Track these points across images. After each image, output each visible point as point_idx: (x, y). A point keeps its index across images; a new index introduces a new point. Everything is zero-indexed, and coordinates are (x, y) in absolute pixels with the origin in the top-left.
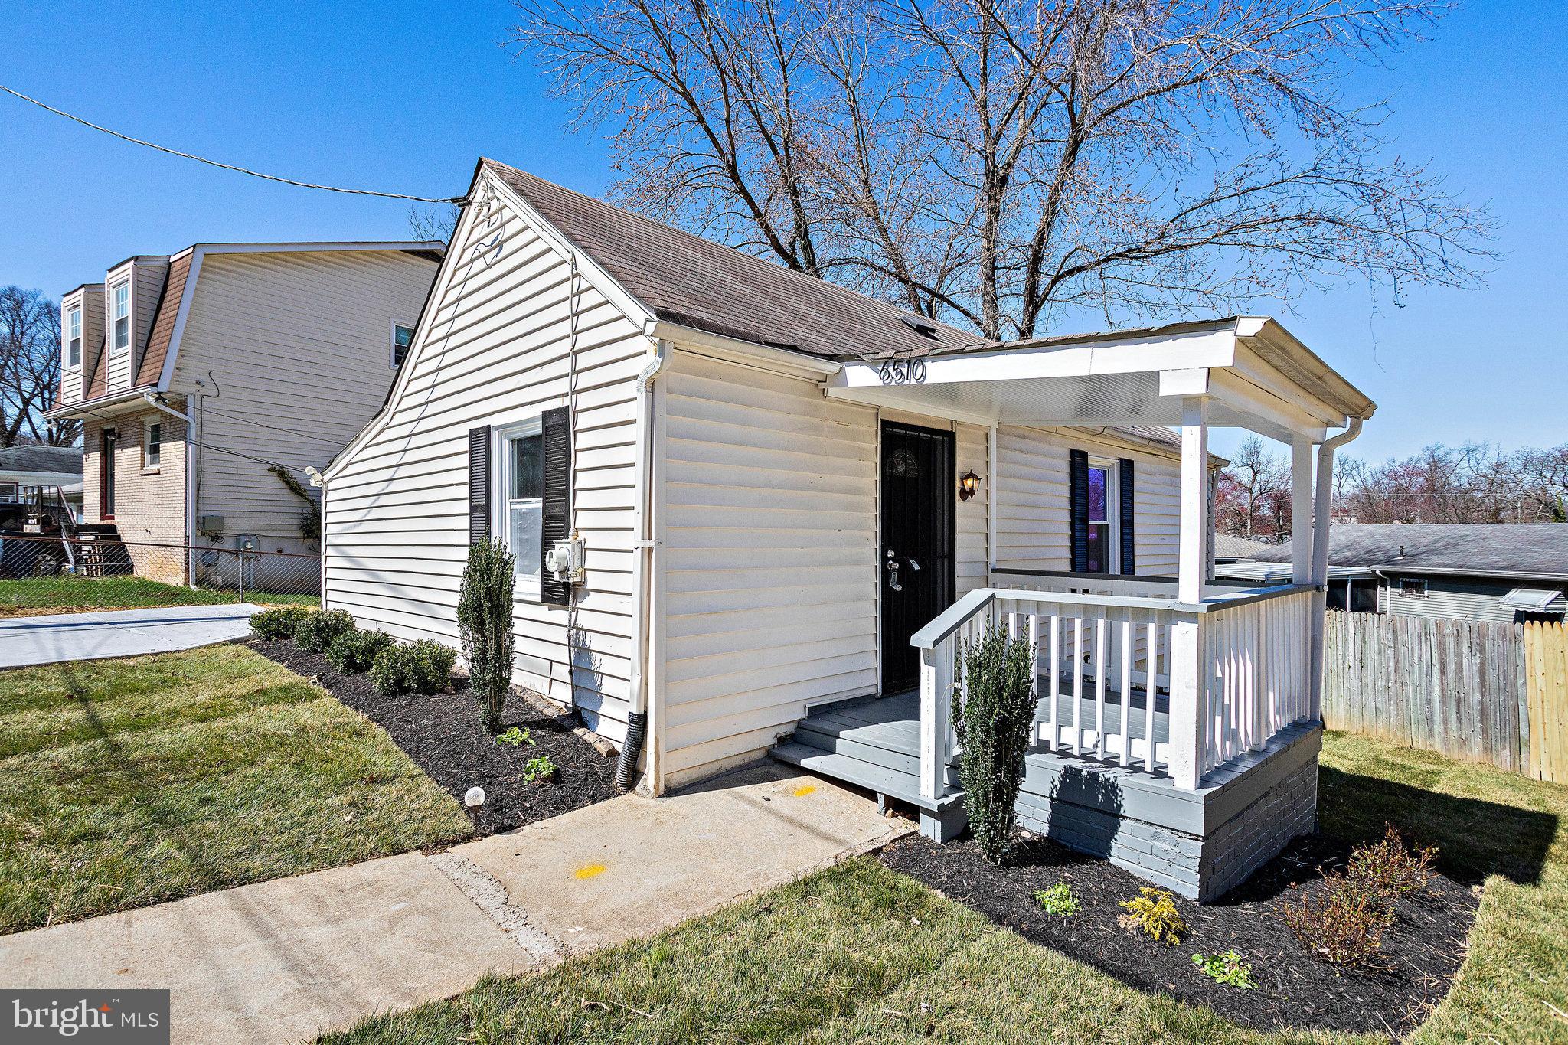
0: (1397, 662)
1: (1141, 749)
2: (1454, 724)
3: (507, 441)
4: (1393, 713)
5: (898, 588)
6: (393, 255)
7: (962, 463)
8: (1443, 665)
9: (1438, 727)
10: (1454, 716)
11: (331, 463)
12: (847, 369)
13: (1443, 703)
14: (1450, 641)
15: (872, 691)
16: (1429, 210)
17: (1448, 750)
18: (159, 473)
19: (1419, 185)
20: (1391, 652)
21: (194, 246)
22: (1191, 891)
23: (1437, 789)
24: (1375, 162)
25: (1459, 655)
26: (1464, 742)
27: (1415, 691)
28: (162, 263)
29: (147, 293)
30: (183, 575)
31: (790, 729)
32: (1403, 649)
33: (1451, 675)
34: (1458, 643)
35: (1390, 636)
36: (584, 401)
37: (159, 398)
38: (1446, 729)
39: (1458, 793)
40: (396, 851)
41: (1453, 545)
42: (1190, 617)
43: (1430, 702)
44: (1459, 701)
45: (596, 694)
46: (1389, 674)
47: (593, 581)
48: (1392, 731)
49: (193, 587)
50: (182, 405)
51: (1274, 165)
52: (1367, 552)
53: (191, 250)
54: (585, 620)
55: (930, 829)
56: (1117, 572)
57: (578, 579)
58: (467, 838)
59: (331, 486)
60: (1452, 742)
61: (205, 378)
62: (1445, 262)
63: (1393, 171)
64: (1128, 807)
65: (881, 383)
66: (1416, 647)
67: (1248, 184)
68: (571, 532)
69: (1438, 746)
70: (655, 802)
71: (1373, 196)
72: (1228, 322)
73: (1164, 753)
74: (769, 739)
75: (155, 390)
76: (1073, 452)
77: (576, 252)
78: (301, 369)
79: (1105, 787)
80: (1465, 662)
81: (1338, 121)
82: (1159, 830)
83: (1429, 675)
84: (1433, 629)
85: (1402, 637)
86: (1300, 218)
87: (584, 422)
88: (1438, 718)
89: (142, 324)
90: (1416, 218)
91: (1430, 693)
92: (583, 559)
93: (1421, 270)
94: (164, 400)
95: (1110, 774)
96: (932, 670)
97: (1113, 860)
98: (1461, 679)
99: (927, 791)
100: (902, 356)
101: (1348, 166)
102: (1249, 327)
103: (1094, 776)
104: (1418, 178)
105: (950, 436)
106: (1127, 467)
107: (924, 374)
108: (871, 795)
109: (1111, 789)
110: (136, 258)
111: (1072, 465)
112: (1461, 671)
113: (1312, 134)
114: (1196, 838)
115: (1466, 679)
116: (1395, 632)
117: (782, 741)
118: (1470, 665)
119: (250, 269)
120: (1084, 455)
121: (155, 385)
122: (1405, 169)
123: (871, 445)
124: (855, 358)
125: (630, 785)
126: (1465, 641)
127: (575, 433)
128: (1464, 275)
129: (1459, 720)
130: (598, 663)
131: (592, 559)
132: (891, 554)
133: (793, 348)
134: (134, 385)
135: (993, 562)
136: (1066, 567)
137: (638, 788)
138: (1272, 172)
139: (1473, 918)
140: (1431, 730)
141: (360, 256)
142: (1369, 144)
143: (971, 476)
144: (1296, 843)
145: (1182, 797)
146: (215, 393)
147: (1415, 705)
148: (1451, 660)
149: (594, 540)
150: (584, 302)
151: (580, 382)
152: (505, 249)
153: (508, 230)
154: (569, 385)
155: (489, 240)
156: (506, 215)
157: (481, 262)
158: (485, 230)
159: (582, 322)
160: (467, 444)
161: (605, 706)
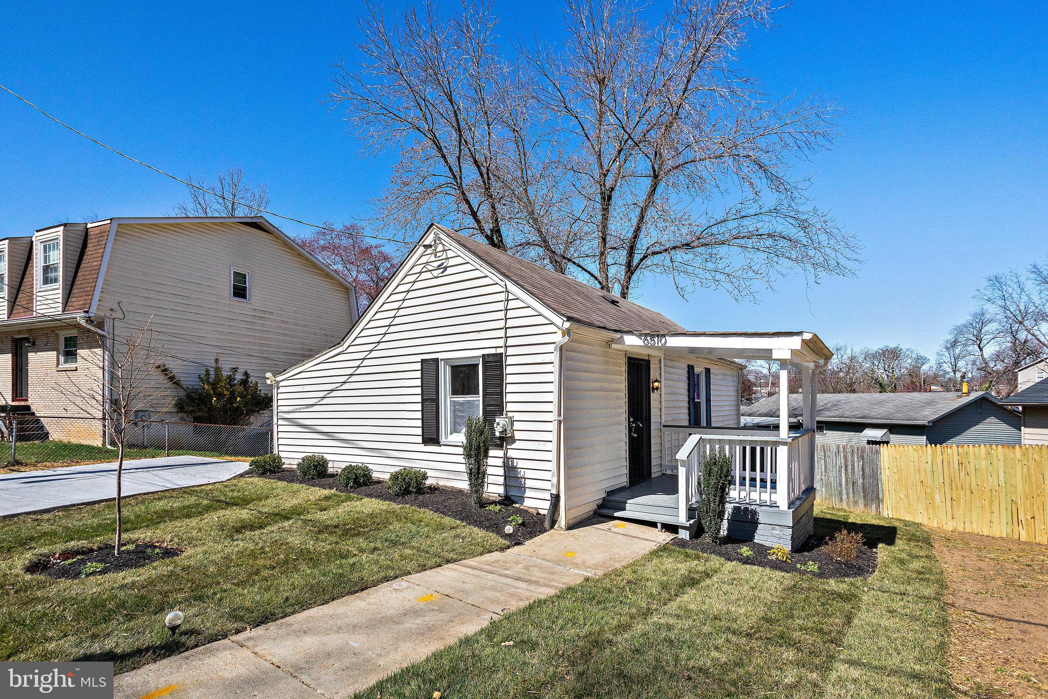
0: (826, 466)
1: (765, 497)
2: (851, 495)
3: (448, 366)
4: (824, 491)
5: (635, 435)
6: (235, 226)
7: (654, 375)
8: (846, 466)
9: (844, 497)
10: (851, 491)
11: (285, 370)
12: (624, 336)
13: (846, 485)
14: (849, 454)
15: (625, 484)
16: (829, 234)
17: (849, 507)
18: (77, 370)
19: (825, 222)
20: (823, 462)
21: (111, 220)
22: (788, 548)
23: (850, 521)
24: (805, 209)
25: (853, 461)
26: (856, 503)
27: (834, 479)
28: (82, 228)
29: (72, 248)
30: (102, 439)
31: (600, 502)
32: (828, 460)
33: (850, 471)
34: (852, 455)
35: (822, 453)
36: (510, 351)
37: (89, 320)
38: (848, 497)
39: (858, 521)
40: (490, 552)
41: (836, 405)
42: (785, 444)
43: (841, 485)
44: (853, 483)
45: (523, 488)
46: (822, 472)
47: (517, 435)
48: (824, 500)
49: (109, 447)
50: (101, 325)
51: (756, 206)
52: (794, 410)
53: (109, 221)
54: (511, 453)
55: (684, 535)
56: (705, 425)
57: (510, 435)
58: (509, 547)
59: (281, 384)
60: (851, 503)
61: (116, 307)
62: (838, 264)
63: (812, 214)
64: (761, 518)
65: (643, 344)
66: (834, 458)
67: (743, 214)
68: (504, 412)
69: (845, 506)
70: (566, 532)
71: (804, 226)
72: (799, 333)
73: (774, 497)
74: (594, 506)
75: (87, 315)
76: (689, 366)
77: (506, 280)
78: (176, 300)
79: (751, 512)
80: (856, 464)
81: (788, 187)
82: (775, 526)
83: (840, 471)
84: (841, 449)
85: (828, 454)
86: (768, 235)
87: (510, 360)
88: (844, 492)
89: (70, 265)
90: (823, 237)
91: (841, 480)
92: (512, 425)
93: (826, 266)
94: (92, 322)
95: (753, 507)
96: (684, 469)
97: (755, 541)
98: (854, 472)
99: (682, 518)
100: (655, 333)
101: (792, 209)
102: (807, 336)
103: (747, 508)
104: (824, 218)
105: (648, 363)
106: (708, 371)
107: (666, 343)
108: (653, 524)
109: (754, 513)
110: (65, 225)
111: (689, 372)
112: (854, 469)
113: (774, 191)
114: (789, 527)
115: (856, 473)
116: (825, 452)
117: (600, 506)
118: (858, 465)
119: (143, 234)
120: (692, 367)
121: (87, 312)
122: (818, 213)
123: (624, 368)
124: (629, 332)
125: (552, 527)
126: (856, 455)
127: (506, 366)
128: (847, 271)
129: (854, 492)
130: (522, 473)
131: (517, 426)
132: (631, 420)
133: (604, 328)
134: (63, 311)
135: (663, 423)
136: (687, 424)
137: (556, 527)
138: (754, 209)
139: (877, 557)
140: (841, 498)
141: (212, 226)
142: (803, 200)
143: (656, 381)
144: (810, 537)
145: (783, 513)
146: (121, 317)
147: (834, 487)
148: (849, 464)
149: (517, 416)
150: (511, 305)
151: (510, 342)
152: (449, 271)
153: (452, 262)
154: (501, 342)
155: (436, 264)
156: (450, 254)
157: (428, 275)
158: (433, 258)
159: (510, 314)
160: (418, 366)
161: (528, 493)
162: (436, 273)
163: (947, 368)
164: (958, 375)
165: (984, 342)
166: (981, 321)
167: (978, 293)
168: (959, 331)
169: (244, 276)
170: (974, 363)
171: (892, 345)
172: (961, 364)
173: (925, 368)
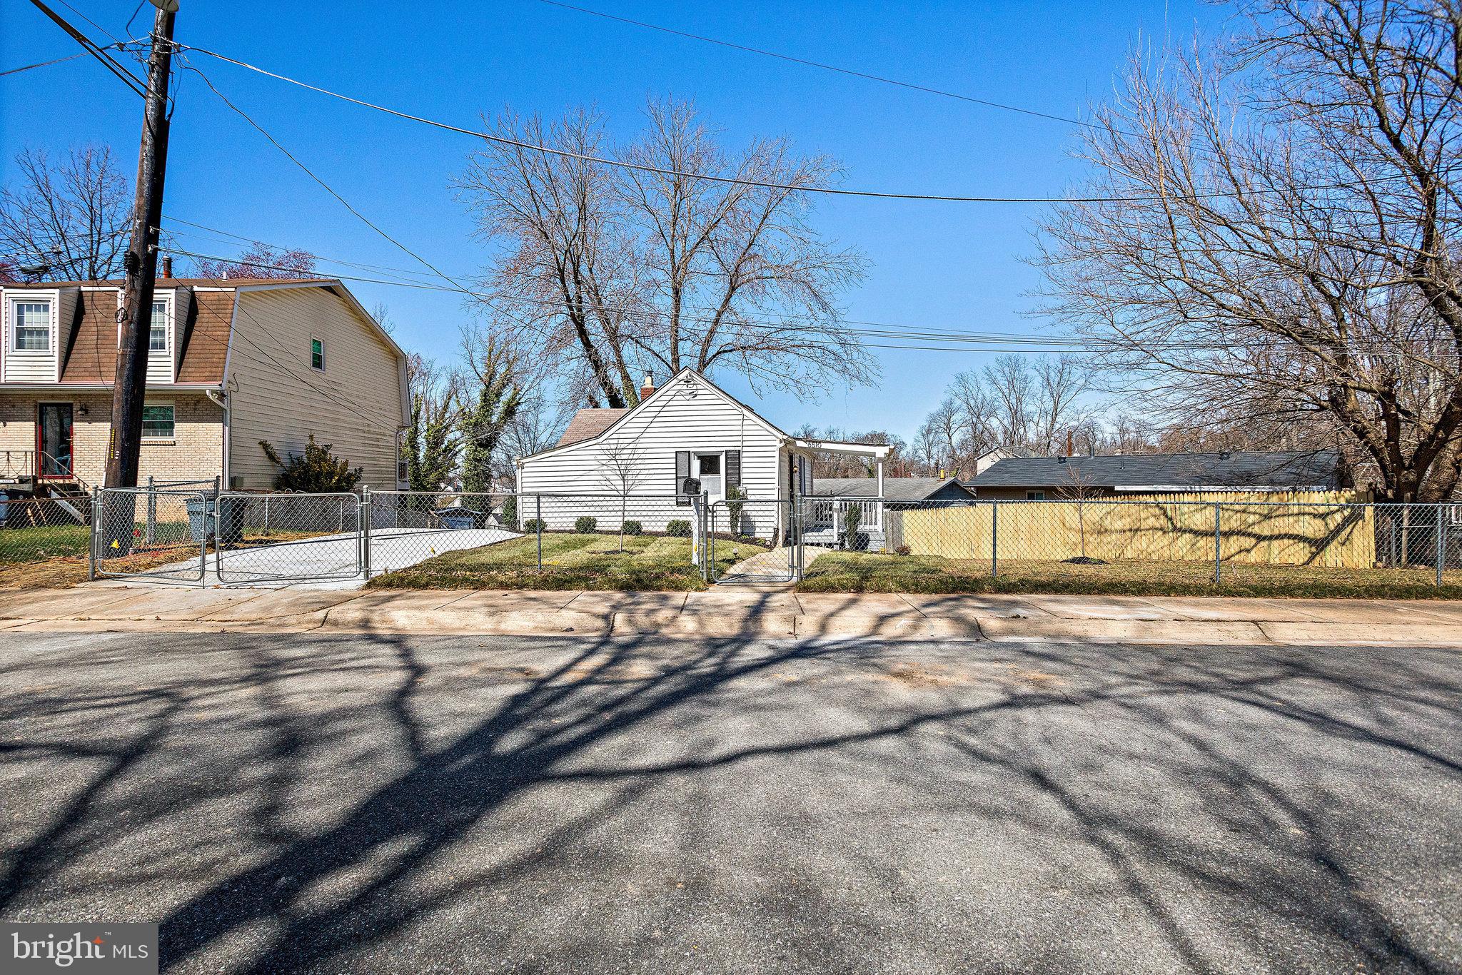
3: (698, 456)
6: (314, 289)
12: (796, 442)
18: (174, 445)
28: (187, 291)
29: (181, 313)
36: (745, 449)
37: (221, 393)
45: (754, 527)
47: (750, 498)
54: (745, 508)
55: (836, 548)
57: (746, 497)
61: (232, 379)
64: (871, 538)
65: (807, 446)
68: (741, 484)
70: (782, 549)
75: (220, 388)
77: (743, 408)
87: (744, 454)
92: (747, 492)
94: (218, 395)
95: (867, 532)
99: (835, 539)
103: (864, 533)
107: (821, 446)
108: (820, 545)
109: (867, 535)
121: (221, 385)
124: (800, 439)
125: (775, 546)
127: (743, 457)
130: (753, 519)
131: (749, 492)
134: (176, 381)
137: (777, 546)
141: (299, 290)
149: (749, 486)
150: (745, 422)
151: (745, 444)
152: (698, 397)
153: (700, 392)
154: (740, 444)
155: (688, 392)
156: (699, 387)
157: (681, 398)
158: (685, 387)
159: (745, 427)
160: (674, 455)
161: (758, 530)
162: (688, 397)
163: (922, 454)
164: (933, 462)
165: (953, 430)
166: (949, 410)
167: (948, 389)
168: (933, 419)
169: (320, 344)
170: (944, 449)
171: (879, 431)
172: (934, 450)
173: (903, 453)
